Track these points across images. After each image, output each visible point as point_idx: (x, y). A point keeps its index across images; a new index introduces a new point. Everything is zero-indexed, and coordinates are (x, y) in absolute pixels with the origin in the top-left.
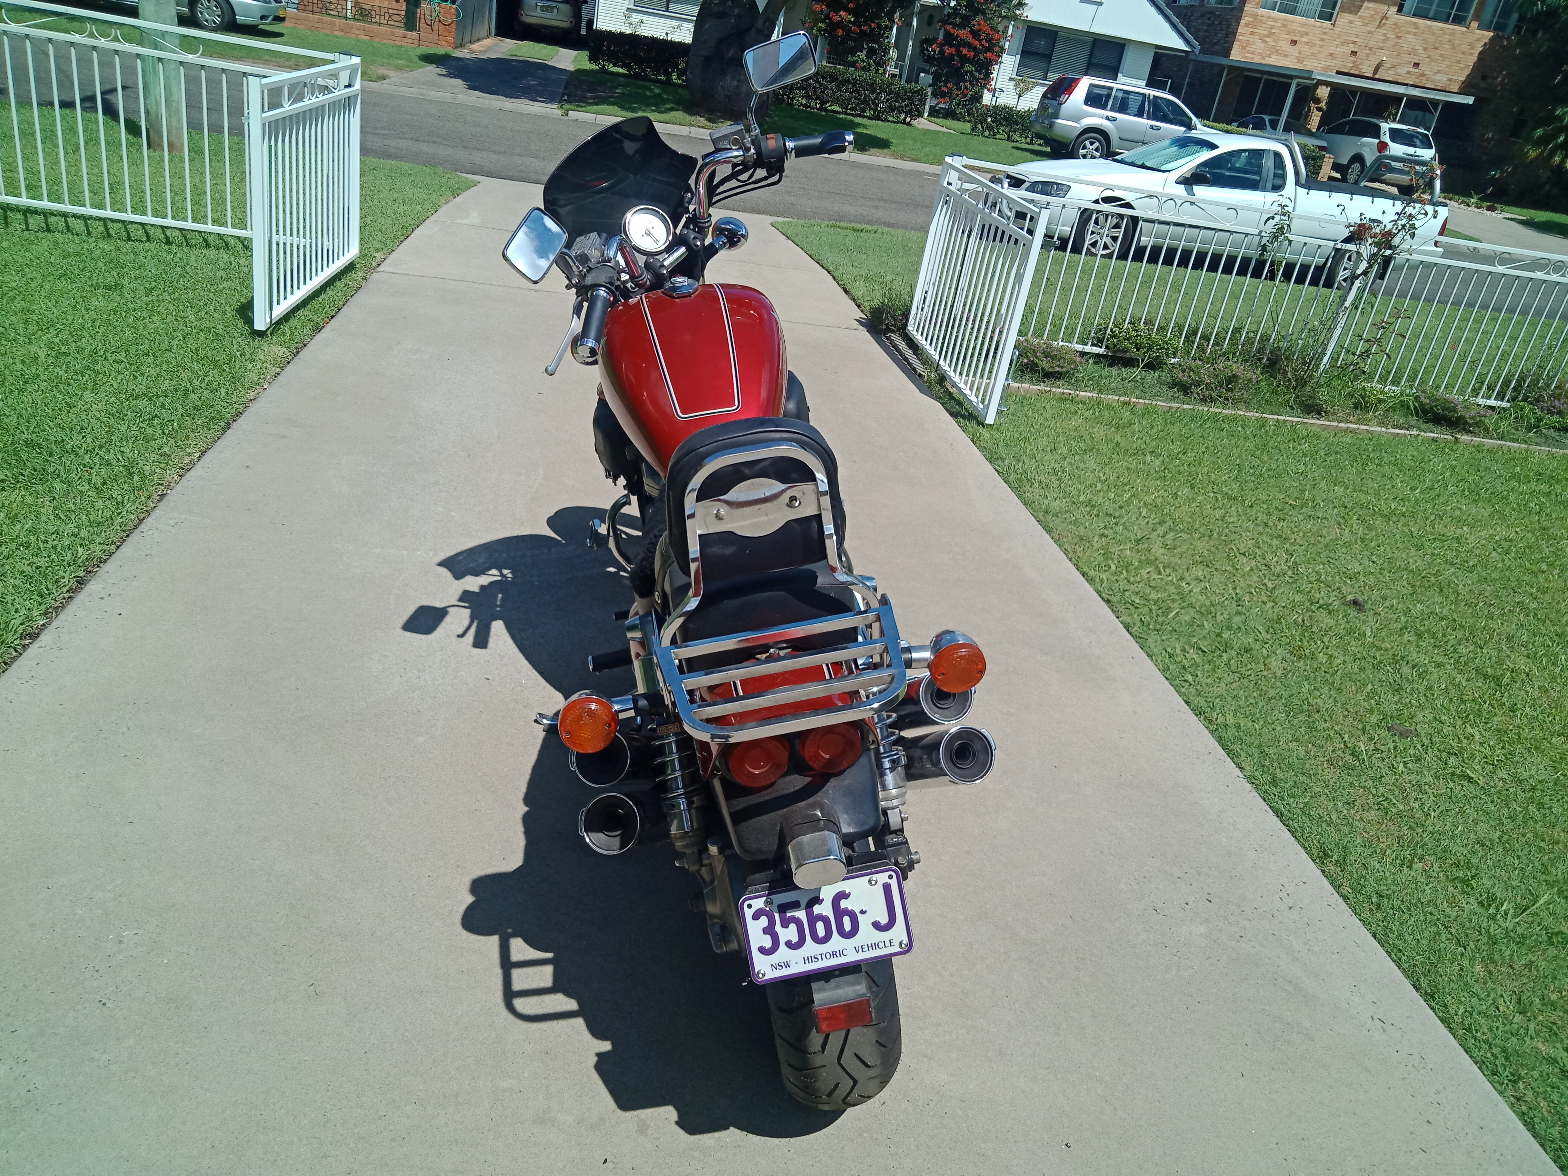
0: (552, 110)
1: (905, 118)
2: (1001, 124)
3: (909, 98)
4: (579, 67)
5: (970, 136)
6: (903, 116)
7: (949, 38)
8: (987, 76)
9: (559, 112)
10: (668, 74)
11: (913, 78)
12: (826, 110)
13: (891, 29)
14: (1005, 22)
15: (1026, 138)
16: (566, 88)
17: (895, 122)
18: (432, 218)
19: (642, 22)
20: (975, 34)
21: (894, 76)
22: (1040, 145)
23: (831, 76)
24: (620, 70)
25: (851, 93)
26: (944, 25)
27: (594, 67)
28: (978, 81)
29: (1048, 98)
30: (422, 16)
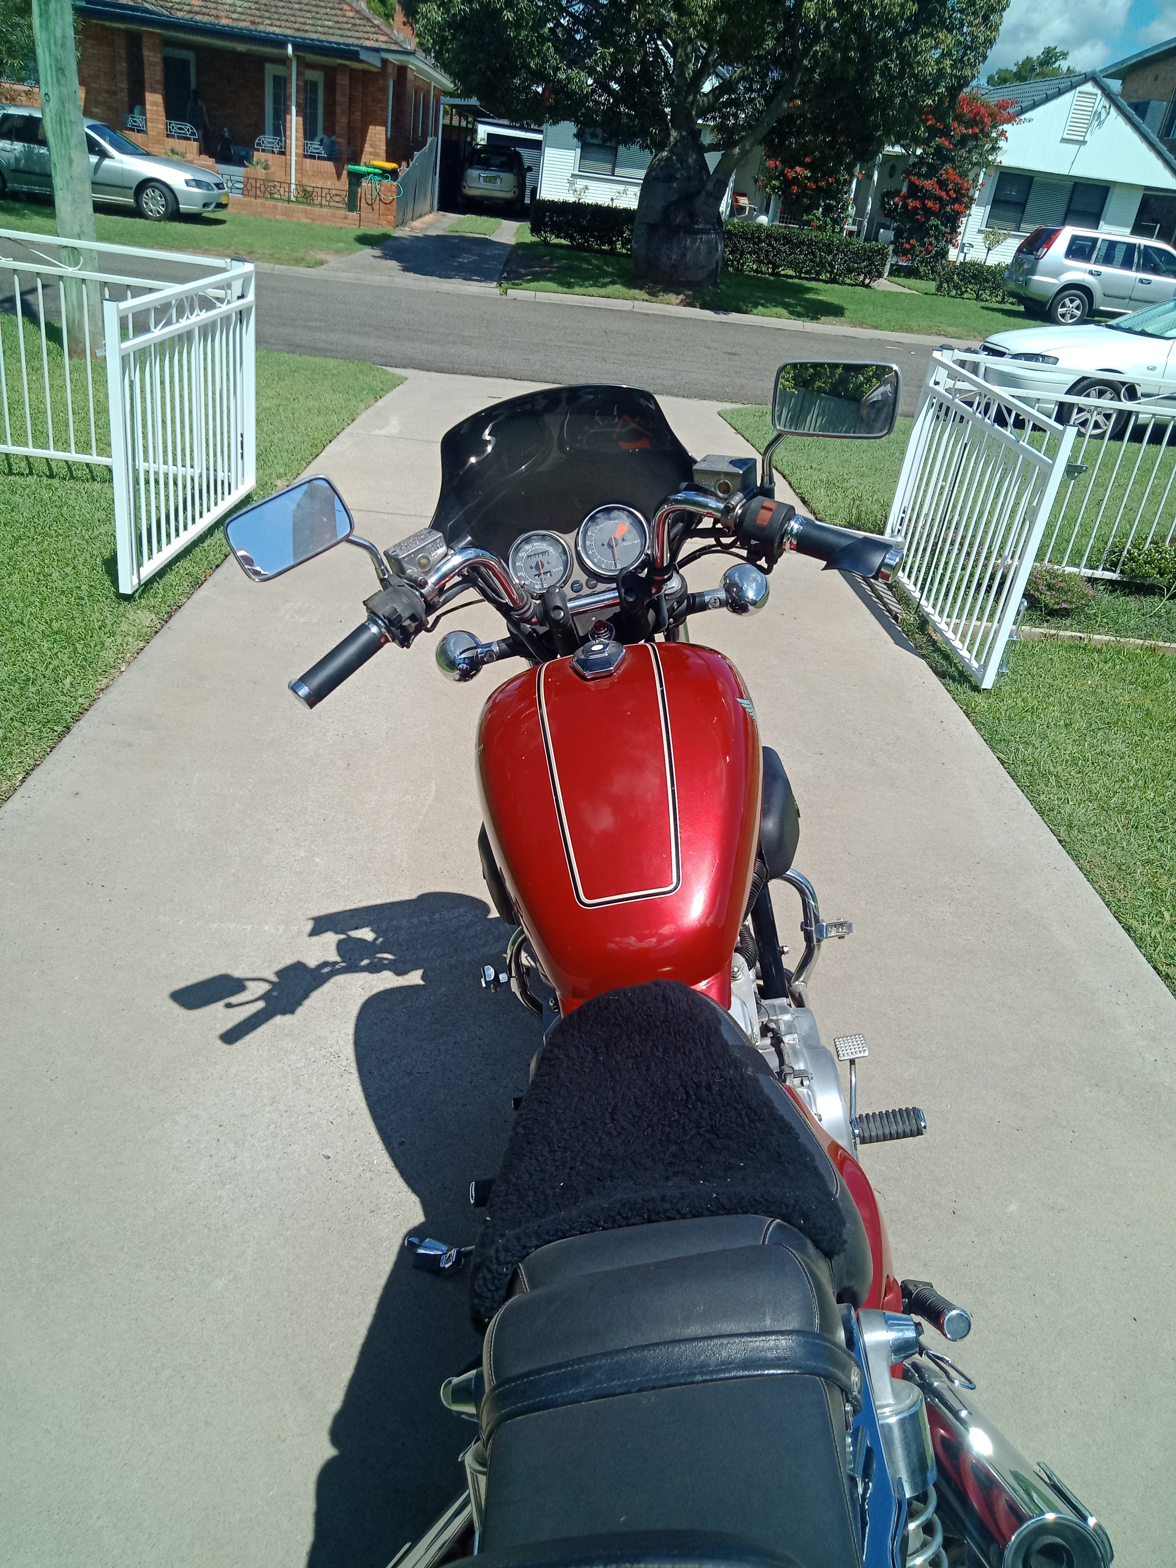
0: (490, 289)
1: (864, 279)
2: (970, 282)
3: (869, 259)
4: (520, 241)
5: (935, 297)
6: (862, 277)
7: (914, 190)
8: (954, 230)
9: (498, 291)
10: (612, 243)
11: (871, 236)
12: (778, 275)
13: (851, 182)
14: (976, 169)
15: (996, 296)
16: (505, 265)
17: (852, 285)
18: (348, 430)
19: (586, 188)
20: (942, 184)
21: (851, 233)
22: (1012, 303)
23: (785, 238)
24: (563, 241)
25: (806, 255)
26: (908, 177)
27: (536, 239)
28: (943, 235)
29: (1024, 253)
30: (363, 195)
